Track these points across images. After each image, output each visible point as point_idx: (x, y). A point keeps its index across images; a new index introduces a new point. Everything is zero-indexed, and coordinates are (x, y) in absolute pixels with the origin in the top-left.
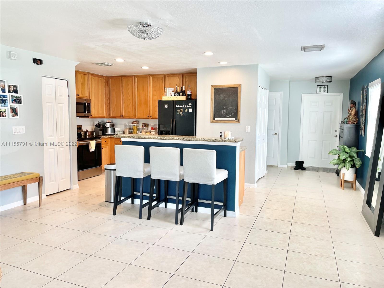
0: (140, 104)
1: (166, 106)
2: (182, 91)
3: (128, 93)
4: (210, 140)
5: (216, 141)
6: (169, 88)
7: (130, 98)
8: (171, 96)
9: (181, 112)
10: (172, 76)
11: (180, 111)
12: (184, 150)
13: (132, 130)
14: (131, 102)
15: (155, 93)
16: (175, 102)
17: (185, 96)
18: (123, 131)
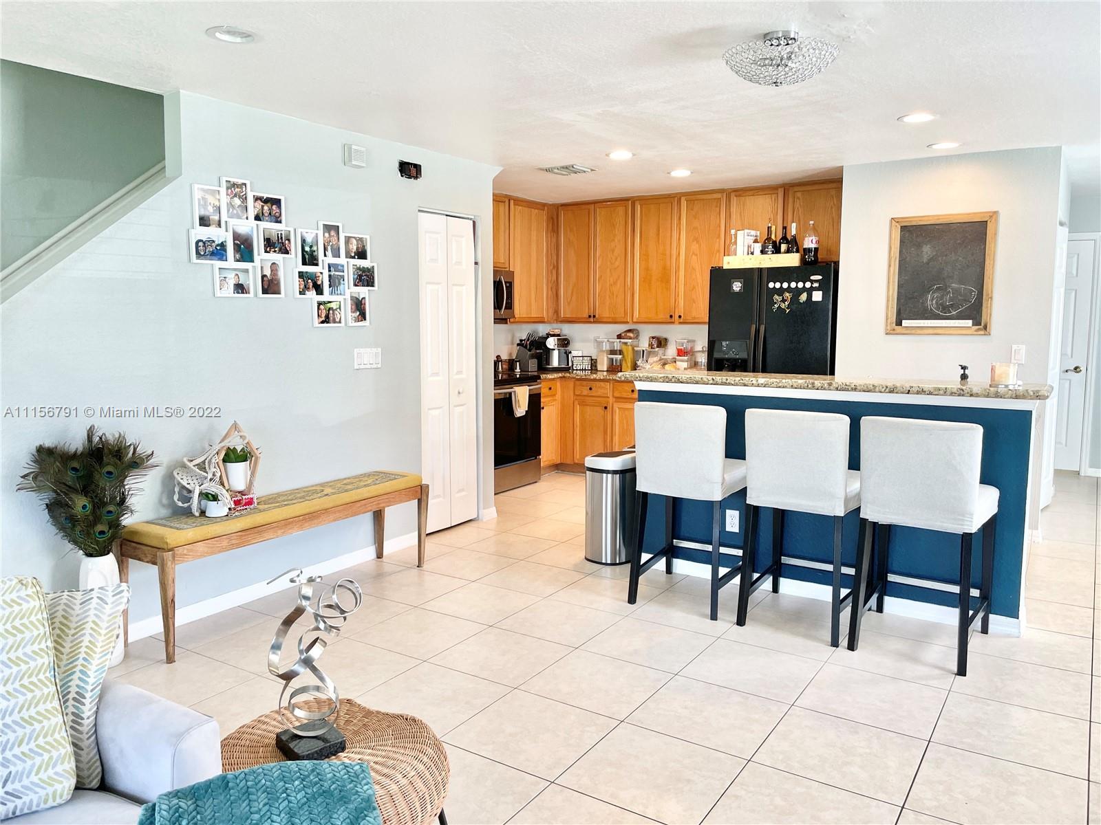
0: (646, 280)
1: (737, 286)
2: (784, 239)
3: (613, 251)
4: (941, 392)
5: (963, 395)
6: (746, 231)
7: (617, 263)
8: (752, 253)
9: (784, 301)
10: (751, 193)
11: (783, 298)
12: (866, 422)
13: (620, 356)
14: (619, 277)
15: (695, 246)
16: (765, 275)
17: (798, 254)
18: (592, 360)
